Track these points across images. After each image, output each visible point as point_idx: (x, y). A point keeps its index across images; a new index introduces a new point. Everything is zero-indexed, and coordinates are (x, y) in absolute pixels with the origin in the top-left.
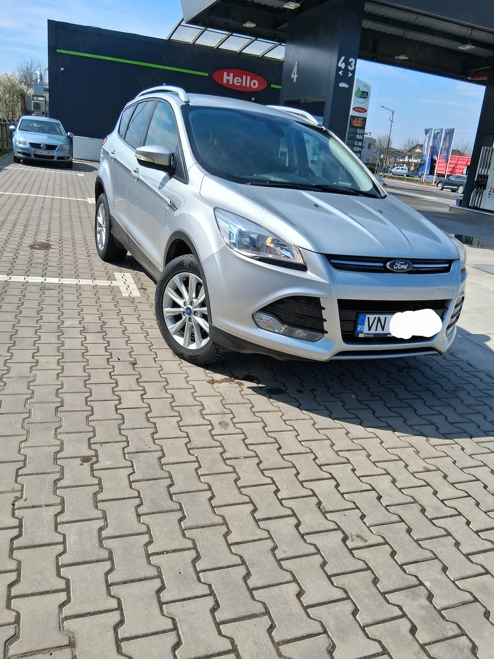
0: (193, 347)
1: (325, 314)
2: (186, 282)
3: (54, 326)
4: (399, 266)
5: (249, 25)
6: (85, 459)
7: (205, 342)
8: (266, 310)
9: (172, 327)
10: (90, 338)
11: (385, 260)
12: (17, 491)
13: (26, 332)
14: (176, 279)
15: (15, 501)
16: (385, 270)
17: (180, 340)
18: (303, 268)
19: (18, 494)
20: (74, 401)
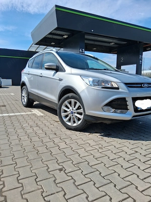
0: (75, 125)
1: (128, 103)
2: (70, 103)
3: (20, 127)
4: (146, 85)
5: (53, 43)
6: (61, 170)
7: (79, 122)
8: (107, 105)
9: (65, 120)
10: (35, 129)
11: (141, 84)
12: (40, 189)
13: (10, 130)
14: (66, 102)
15: (42, 194)
16: (141, 87)
17: (69, 124)
18: (118, 88)
19: (42, 190)
20: (42, 149)
